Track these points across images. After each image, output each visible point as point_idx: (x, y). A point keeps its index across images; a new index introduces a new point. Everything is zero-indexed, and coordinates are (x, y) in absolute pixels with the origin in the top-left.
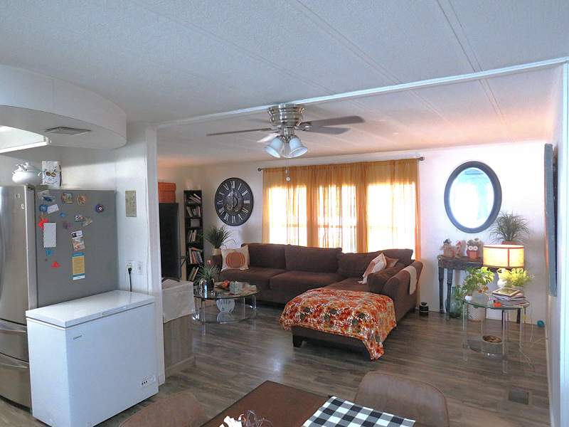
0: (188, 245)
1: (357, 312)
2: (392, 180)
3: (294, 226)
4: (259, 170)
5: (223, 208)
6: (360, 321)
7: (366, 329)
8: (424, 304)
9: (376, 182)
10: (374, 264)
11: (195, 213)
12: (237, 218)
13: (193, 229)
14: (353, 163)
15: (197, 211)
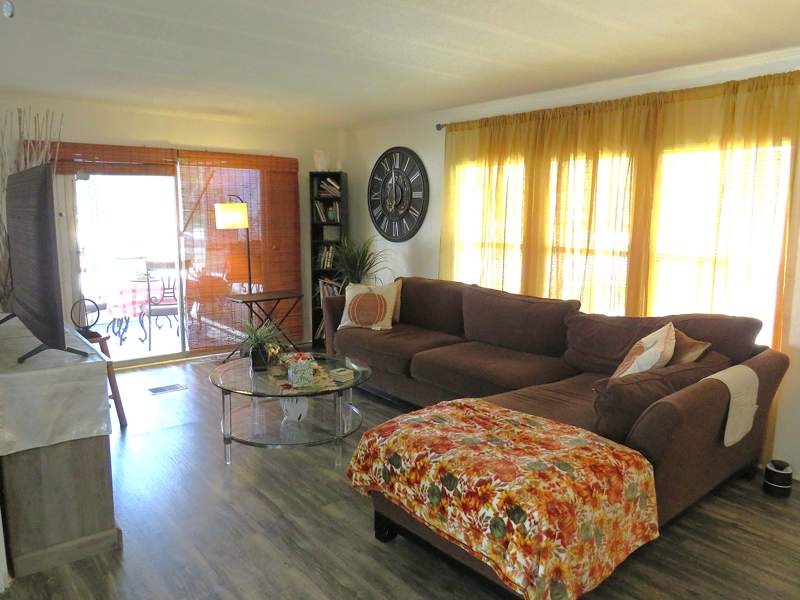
0: (317, 274)
1: (508, 501)
2: (726, 135)
3: (498, 246)
4: (439, 127)
5: (379, 208)
6: (509, 528)
7: (520, 557)
8: (781, 465)
9: (682, 143)
10: (642, 350)
11: (330, 215)
12: (401, 226)
13: (328, 244)
14: (630, 99)
15: (335, 212)
